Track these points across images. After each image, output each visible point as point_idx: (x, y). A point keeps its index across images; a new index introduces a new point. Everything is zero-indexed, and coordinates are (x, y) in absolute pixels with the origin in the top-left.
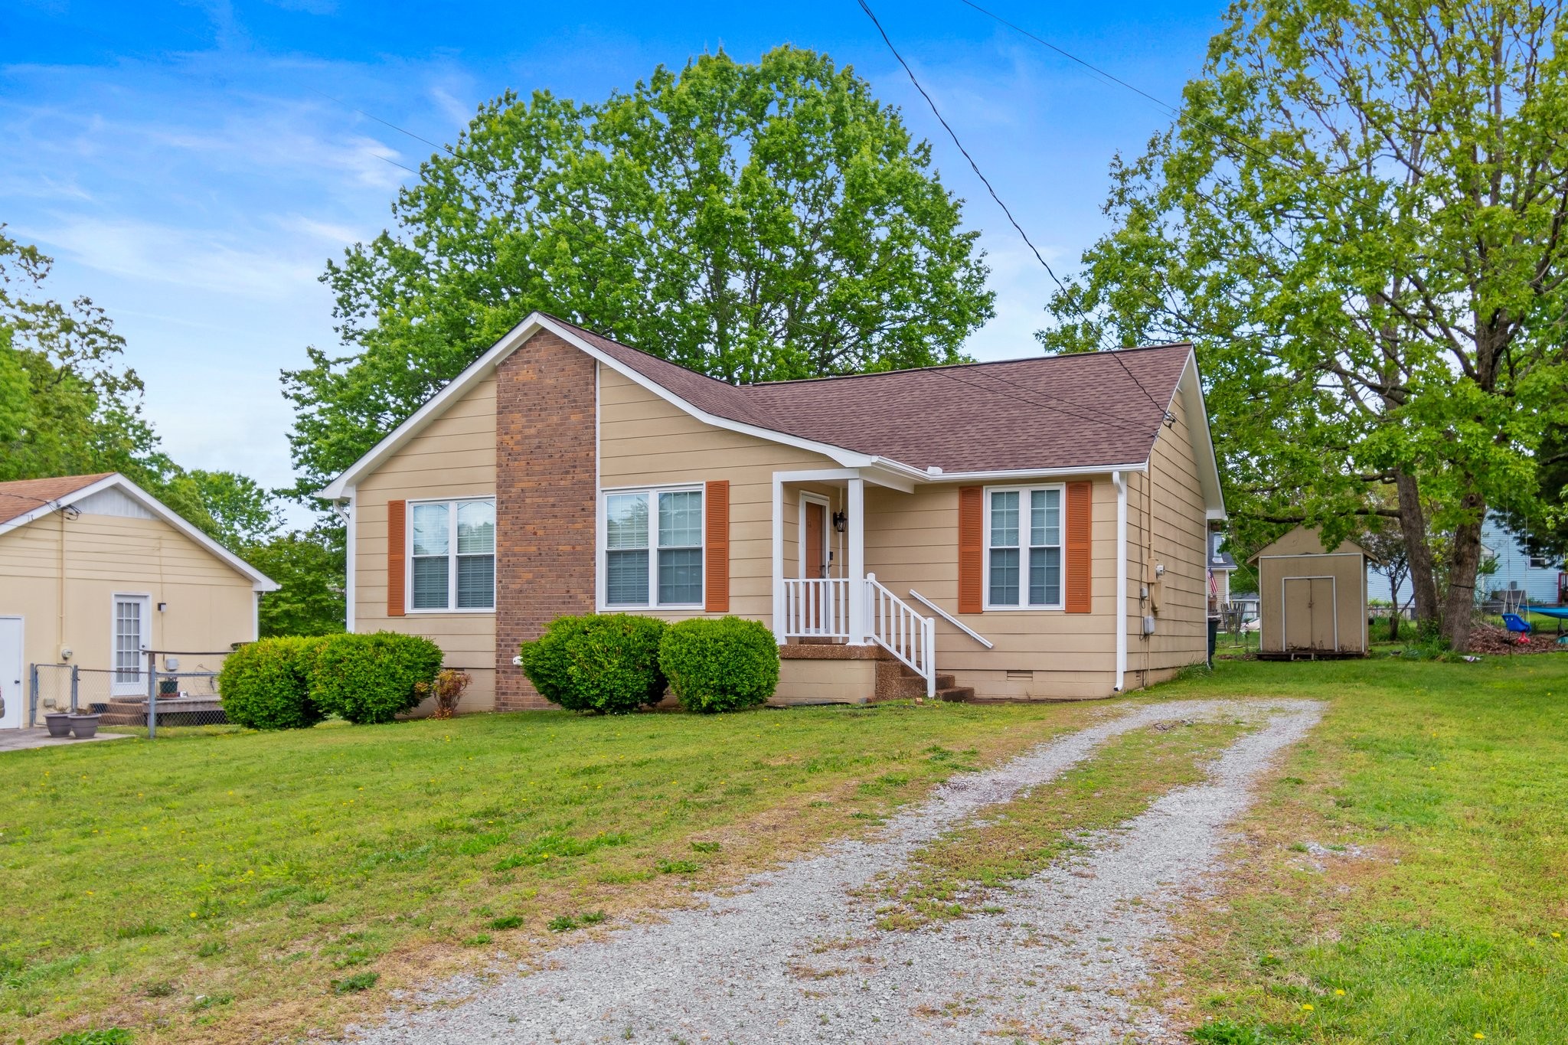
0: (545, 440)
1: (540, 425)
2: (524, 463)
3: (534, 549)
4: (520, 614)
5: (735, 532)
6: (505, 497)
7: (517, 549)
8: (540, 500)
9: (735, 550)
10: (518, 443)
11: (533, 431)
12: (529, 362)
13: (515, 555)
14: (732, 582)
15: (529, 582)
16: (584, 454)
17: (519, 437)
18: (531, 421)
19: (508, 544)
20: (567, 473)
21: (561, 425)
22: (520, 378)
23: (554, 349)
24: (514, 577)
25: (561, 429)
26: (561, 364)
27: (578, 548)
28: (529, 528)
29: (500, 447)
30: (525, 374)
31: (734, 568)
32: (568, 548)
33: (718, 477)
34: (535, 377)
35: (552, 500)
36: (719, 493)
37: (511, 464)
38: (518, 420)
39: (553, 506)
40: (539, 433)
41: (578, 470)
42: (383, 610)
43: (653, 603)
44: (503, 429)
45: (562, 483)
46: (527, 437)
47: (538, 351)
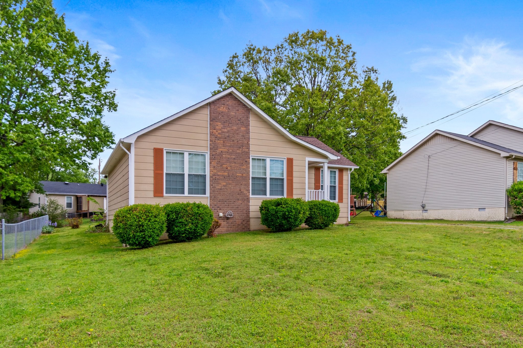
0: (231, 135)
1: (229, 129)
2: (222, 142)
3: (226, 174)
4: (220, 197)
5: (295, 174)
6: (214, 153)
7: (219, 173)
8: (229, 156)
9: (295, 180)
10: (219, 134)
11: (226, 130)
12: (224, 105)
13: (218, 176)
14: (294, 190)
15: (224, 186)
16: (246, 142)
17: (220, 132)
18: (225, 126)
19: (215, 171)
20: (240, 148)
21: (237, 130)
22: (220, 109)
23: (234, 102)
24: (219, 184)
25: (237, 132)
26: (237, 108)
27: (244, 175)
28: (224, 166)
29: (211, 134)
30: (222, 109)
31: (295, 186)
32: (240, 175)
33: (290, 157)
34: (227, 111)
35: (234, 157)
36: (290, 161)
37: (216, 141)
38: (219, 125)
39: (234, 159)
40: (228, 132)
41: (244, 148)
42: (151, 194)
43: (268, 196)
44: (213, 127)
45: (238, 151)
46: (223, 132)
47: (228, 101)
